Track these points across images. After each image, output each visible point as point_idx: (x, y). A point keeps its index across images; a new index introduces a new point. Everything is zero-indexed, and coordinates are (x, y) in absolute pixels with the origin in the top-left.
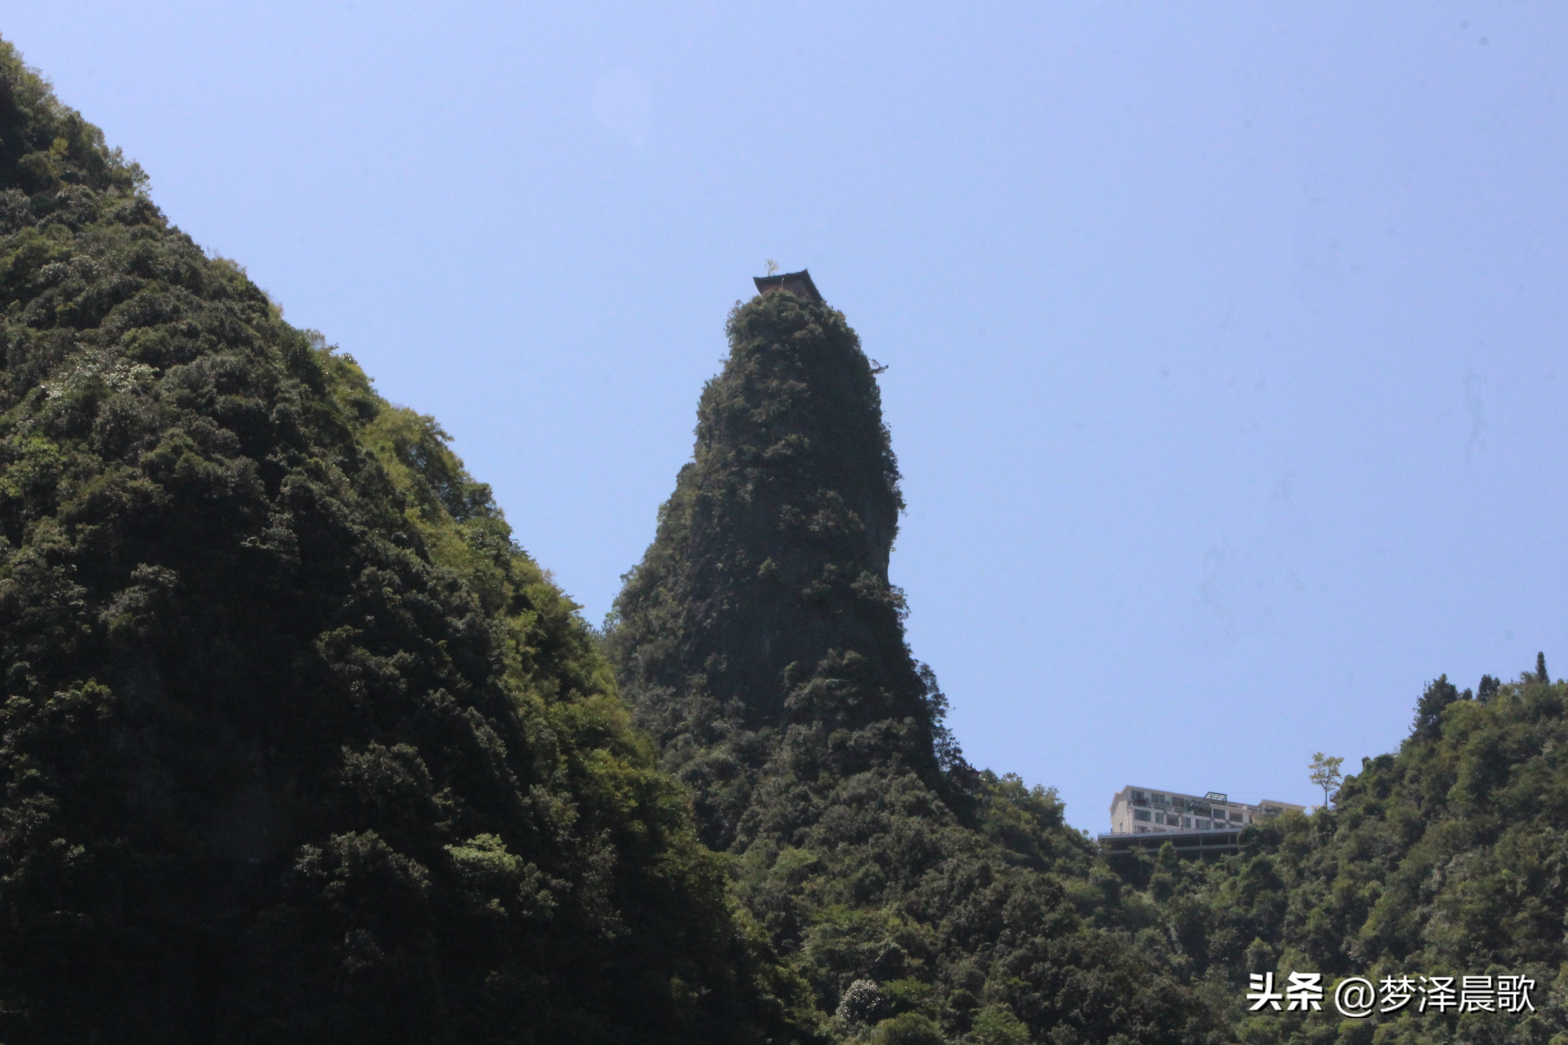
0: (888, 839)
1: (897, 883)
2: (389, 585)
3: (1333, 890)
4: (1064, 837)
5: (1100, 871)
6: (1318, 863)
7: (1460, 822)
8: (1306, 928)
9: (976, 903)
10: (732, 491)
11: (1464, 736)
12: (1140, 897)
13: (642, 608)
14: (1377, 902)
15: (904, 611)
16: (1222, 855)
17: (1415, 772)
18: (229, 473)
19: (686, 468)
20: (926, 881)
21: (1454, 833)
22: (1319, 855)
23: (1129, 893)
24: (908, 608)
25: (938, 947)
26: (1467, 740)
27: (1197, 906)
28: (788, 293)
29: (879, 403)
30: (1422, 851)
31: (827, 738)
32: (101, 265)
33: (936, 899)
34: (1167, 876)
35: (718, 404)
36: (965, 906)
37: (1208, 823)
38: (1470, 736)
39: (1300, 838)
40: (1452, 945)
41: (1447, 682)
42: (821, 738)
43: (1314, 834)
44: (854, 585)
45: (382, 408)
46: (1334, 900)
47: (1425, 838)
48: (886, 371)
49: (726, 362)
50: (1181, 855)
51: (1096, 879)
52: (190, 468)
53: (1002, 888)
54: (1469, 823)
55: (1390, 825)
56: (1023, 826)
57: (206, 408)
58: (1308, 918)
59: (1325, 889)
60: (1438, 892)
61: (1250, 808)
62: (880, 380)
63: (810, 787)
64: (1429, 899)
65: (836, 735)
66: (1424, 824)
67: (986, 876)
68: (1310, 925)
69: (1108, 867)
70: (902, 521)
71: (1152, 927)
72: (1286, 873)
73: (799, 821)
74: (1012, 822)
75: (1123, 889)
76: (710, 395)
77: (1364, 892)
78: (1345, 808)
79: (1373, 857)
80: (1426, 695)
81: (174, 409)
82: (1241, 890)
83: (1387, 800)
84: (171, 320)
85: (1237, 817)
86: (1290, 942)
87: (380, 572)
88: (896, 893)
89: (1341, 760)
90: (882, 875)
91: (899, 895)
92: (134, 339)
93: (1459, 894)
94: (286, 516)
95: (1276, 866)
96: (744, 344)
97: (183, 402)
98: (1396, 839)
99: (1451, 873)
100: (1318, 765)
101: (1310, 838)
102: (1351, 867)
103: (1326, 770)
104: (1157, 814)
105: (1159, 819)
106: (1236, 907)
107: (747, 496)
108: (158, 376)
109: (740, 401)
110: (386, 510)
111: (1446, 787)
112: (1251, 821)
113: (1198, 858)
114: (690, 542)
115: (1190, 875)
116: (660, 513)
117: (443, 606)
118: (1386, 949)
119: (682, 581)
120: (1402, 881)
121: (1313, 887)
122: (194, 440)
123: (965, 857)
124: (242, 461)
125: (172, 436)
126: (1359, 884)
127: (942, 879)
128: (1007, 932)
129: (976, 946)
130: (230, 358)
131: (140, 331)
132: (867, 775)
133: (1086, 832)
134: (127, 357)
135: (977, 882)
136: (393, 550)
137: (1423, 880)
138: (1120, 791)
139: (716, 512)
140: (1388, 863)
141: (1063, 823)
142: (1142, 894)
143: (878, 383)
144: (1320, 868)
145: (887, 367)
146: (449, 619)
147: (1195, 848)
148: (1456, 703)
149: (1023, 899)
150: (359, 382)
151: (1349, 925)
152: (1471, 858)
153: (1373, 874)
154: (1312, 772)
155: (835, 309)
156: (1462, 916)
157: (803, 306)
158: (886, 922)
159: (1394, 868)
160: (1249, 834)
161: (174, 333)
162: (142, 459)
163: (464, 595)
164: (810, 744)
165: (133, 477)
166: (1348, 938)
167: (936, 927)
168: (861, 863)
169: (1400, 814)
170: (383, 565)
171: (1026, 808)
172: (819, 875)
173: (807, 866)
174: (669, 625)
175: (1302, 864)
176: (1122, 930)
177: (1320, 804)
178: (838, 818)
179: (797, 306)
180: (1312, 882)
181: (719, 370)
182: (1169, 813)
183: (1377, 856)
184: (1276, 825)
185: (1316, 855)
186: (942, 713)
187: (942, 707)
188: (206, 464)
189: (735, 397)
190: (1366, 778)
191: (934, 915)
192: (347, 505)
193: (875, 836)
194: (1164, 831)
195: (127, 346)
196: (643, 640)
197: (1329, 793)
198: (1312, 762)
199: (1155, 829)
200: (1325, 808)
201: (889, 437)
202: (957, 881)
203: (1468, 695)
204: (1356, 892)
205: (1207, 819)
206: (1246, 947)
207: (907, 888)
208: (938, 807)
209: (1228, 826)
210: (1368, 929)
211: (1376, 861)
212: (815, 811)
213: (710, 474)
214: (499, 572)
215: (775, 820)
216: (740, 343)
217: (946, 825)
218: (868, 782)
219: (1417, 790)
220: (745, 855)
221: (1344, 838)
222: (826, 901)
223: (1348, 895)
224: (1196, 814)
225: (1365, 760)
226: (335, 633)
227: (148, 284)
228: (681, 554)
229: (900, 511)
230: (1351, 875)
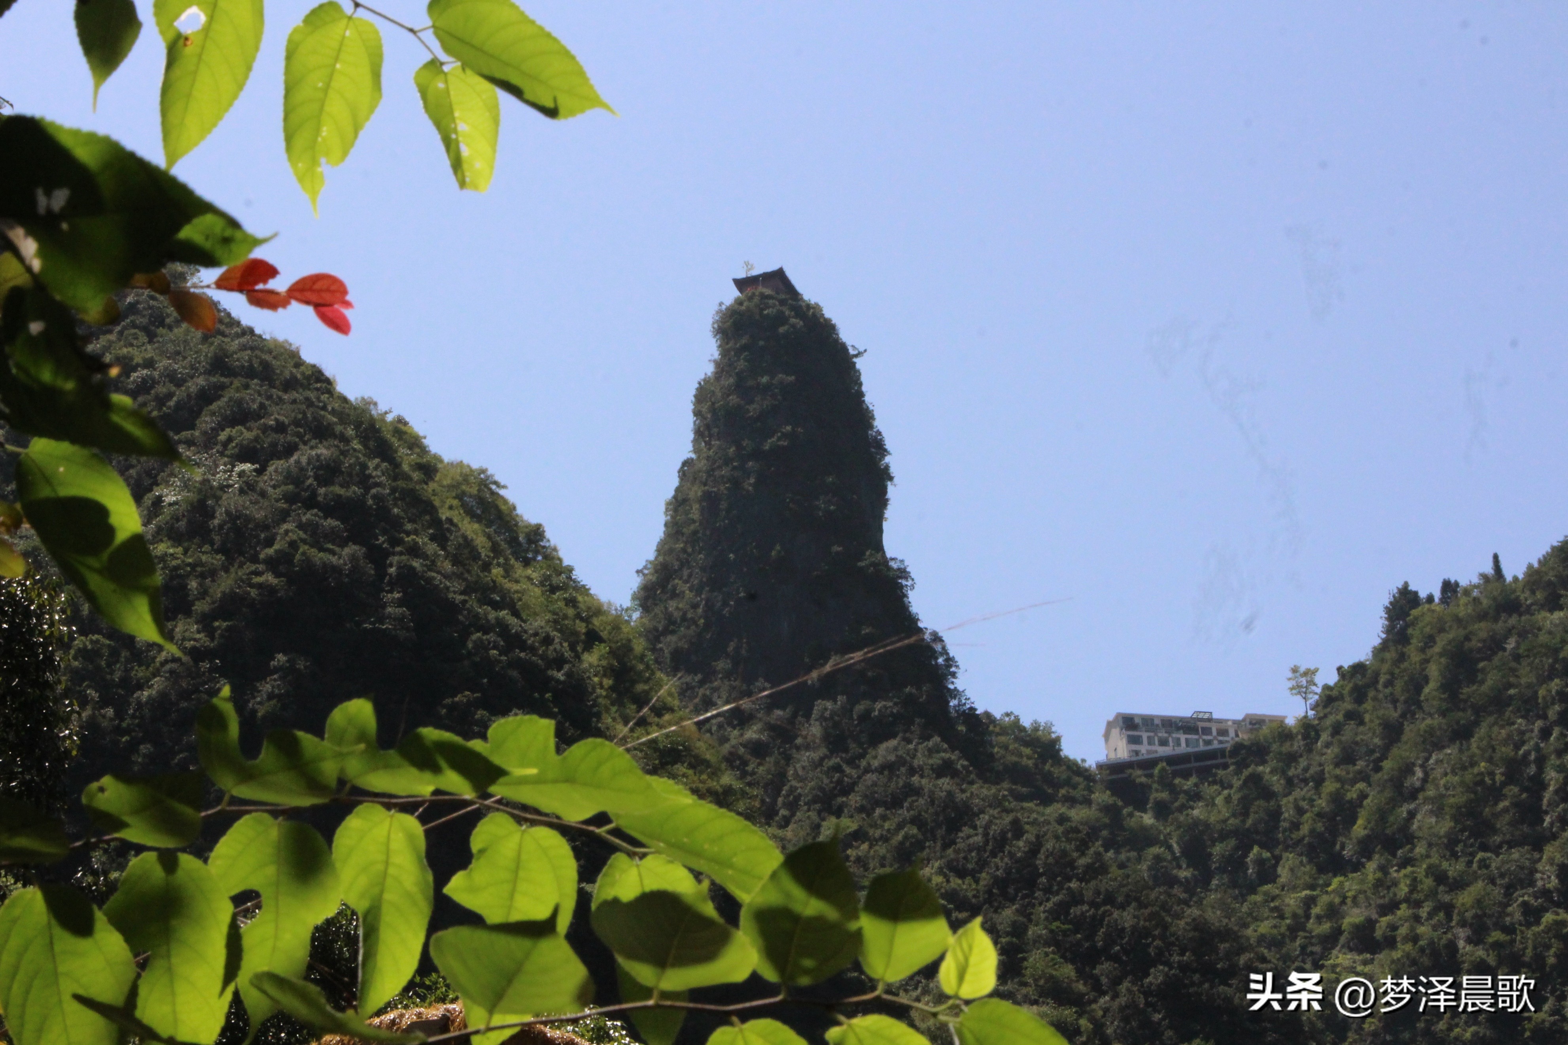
0: (921, 801)
1: (935, 842)
2: (494, 648)
3: (1323, 795)
4: (1064, 767)
5: (1102, 796)
6: (1306, 770)
7: (1436, 721)
8: (1301, 833)
9: (1011, 855)
10: (736, 484)
11: (1429, 641)
12: (1142, 817)
13: (660, 600)
14: (1365, 803)
15: (909, 583)
16: (1214, 771)
17: (1388, 677)
18: (342, 561)
19: (686, 463)
20: (962, 838)
21: (1431, 731)
22: (1305, 763)
23: (1131, 815)
24: (913, 580)
25: (981, 899)
26: (1435, 643)
27: (1196, 822)
28: (768, 291)
29: (861, 384)
30: (1402, 752)
31: (851, 711)
32: (184, 368)
33: (973, 854)
34: (1164, 795)
35: (713, 404)
36: (1002, 859)
37: (1197, 740)
38: (1437, 639)
39: (1286, 748)
40: (1440, 838)
41: (1410, 588)
42: (847, 711)
43: (1298, 744)
44: (861, 564)
45: (440, 466)
46: (1324, 805)
47: (1404, 738)
48: (865, 354)
49: (715, 361)
50: (1175, 774)
51: (1099, 804)
52: (307, 561)
53: (1034, 840)
54: (1444, 721)
55: (1370, 729)
56: (1025, 761)
57: (310, 503)
58: (1303, 824)
59: (1315, 794)
60: (1422, 789)
61: (1235, 722)
62: (860, 363)
63: (841, 758)
64: (1413, 795)
65: (860, 708)
66: (1402, 724)
67: (1017, 829)
68: (1305, 829)
69: (1108, 792)
70: (892, 491)
71: (1158, 846)
72: (1276, 782)
73: (836, 792)
74: (1014, 759)
75: (1125, 811)
76: (703, 394)
77: (1352, 794)
78: (1325, 716)
79: (1357, 760)
80: (1391, 603)
81: (282, 505)
82: (1236, 802)
83: (1365, 706)
84: (260, 418)
85: (1223, 732)
86: (1286, 848)
87: (484, 637)
88: (935, 852)
89: (1317, 670)
90: (920, 837)
91: (938, 854)
92: (230, 439)
93: (1442, 790)
94: (397, 595)
95: (1267, 777)
96: (731, 345)
97: (290, 499)
98: (1377, 741)
99: (1432, 769)
100: (1296, 677)
101: (1295, 747)
102: (1338, 771)
103: (1304, 681)
104: (1149, 738)
105: (1150, 742)
106: (1233, 819)
107: (750, 488)
108: (260, 472)
109: (734, 399)
110: (478, 576)
111: (1419, 689)
112: (1237, 735)
113: (1191, 775)
114: (700, 535)
115: (1186, 792)
116: (667, 509)
117: (542, 659)
118: (1379, 847)
119: (697, 573)
120: (1386, 781)
121: (1303, 793)
122: (305, 533)
123: (995, 812)
124: (351, 549)
125: (287, 532)
126: (1346, 787)
127: (976, 835)
128: (1044, 880)
129: (1016, 896)
130: (323, 451)
131: (234, 431)
132: (893, 743)
133: (1083, 761)
134: (228, 456)
135: (1009, 835)
136: (492, 615)
137: (1406, 779)
138: (1111, 718)
139: (724, 505)
140: (1371, 765)
141: (1062, 754)
142: (1143, 815)
143: (858, 366)
144: (1308, 775)
145: (865, 351)
146: (550, 672)
147: (1188, 766)
148: (1420, 608)
149: (1054, 848)
150: (415, 443)
151: (1341, 827)
152: (1450, 754)
153: (1358, 776)
154: (1290, 684)
155: (812, 302)
156: (1447, 809)
157: (782, 302)
158: (930, 880)
159: (1378, 769)
160: (1238, 747)
161: (265, 429)
162: (262, 556)
163: (558, 647)
164: (836, 718)
165: (258, 574)
166: (1341, 839)
167: (977, 881)
168: (900, 826)
169: (1378, 718)
170: (486, 629)
171: (1027, 744)
172: (863, 842)
173: (850, 834)
174: (689, 615)
175: (1291, 773)
176: (1129, 851)
177: (1302, 714)
178: (872, 786)
179: (777, 303)
180: (1302, 789)
181: (710, 369)
182: (1160, 735)
183: (1360, 758)
184: (1261, 738)
185: (1303, 762)
186: (954, 675)
187: (953, 669)
188: (321, 554)
189: (728, 395)
190: (1342, 686)
191: (973, 870)
192: (446, 576)
193: (909, 800)
194: (1156, 752)
195: (225, 445)
196: (666, 632)
197: (1308, 703)
198: (1290, 675)
199: (1148, 752)
200: (1306, 717)
201: (873, 415)
202: (991, 836)
203: (1430, 599)
204: (1345, 794)
205: (1196, 737)
206: (1246, 856)
207: (945, 846)
208: (963, 766)
209: (1215, 742)
210: (1359, 829)
211: (1360, 764)
212: (850, 781)
213: (713, 470)
214: (571, 612)
215: (814, 792)
216: (727, 343)
217: (972, 783)
218: (896, 749)
219: (1392, 694)
220: (790, 828)
221: (1327, 745)
222: (871, 866)
223: (1337, 798)
224: (1185, 733)
225: (1339, 669)
226: (457, 699)
227: (231, 383)
228: (693, 547)
229: (889, 483)
230: (1338, 778)
